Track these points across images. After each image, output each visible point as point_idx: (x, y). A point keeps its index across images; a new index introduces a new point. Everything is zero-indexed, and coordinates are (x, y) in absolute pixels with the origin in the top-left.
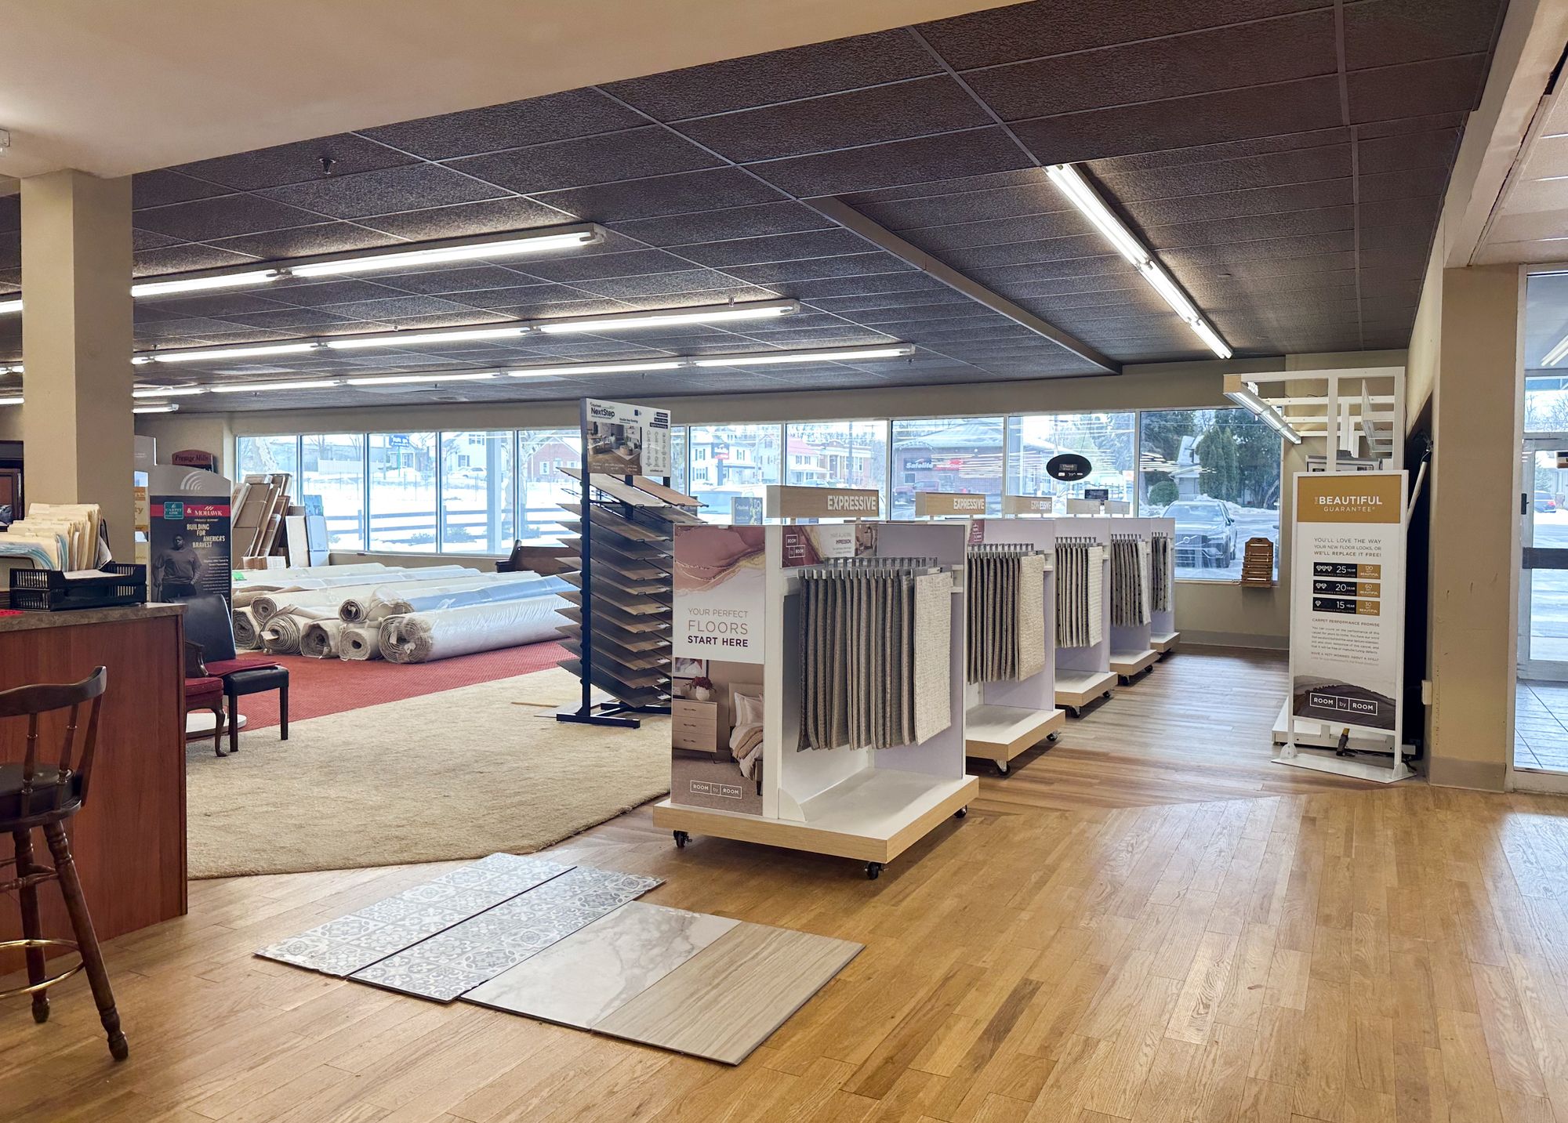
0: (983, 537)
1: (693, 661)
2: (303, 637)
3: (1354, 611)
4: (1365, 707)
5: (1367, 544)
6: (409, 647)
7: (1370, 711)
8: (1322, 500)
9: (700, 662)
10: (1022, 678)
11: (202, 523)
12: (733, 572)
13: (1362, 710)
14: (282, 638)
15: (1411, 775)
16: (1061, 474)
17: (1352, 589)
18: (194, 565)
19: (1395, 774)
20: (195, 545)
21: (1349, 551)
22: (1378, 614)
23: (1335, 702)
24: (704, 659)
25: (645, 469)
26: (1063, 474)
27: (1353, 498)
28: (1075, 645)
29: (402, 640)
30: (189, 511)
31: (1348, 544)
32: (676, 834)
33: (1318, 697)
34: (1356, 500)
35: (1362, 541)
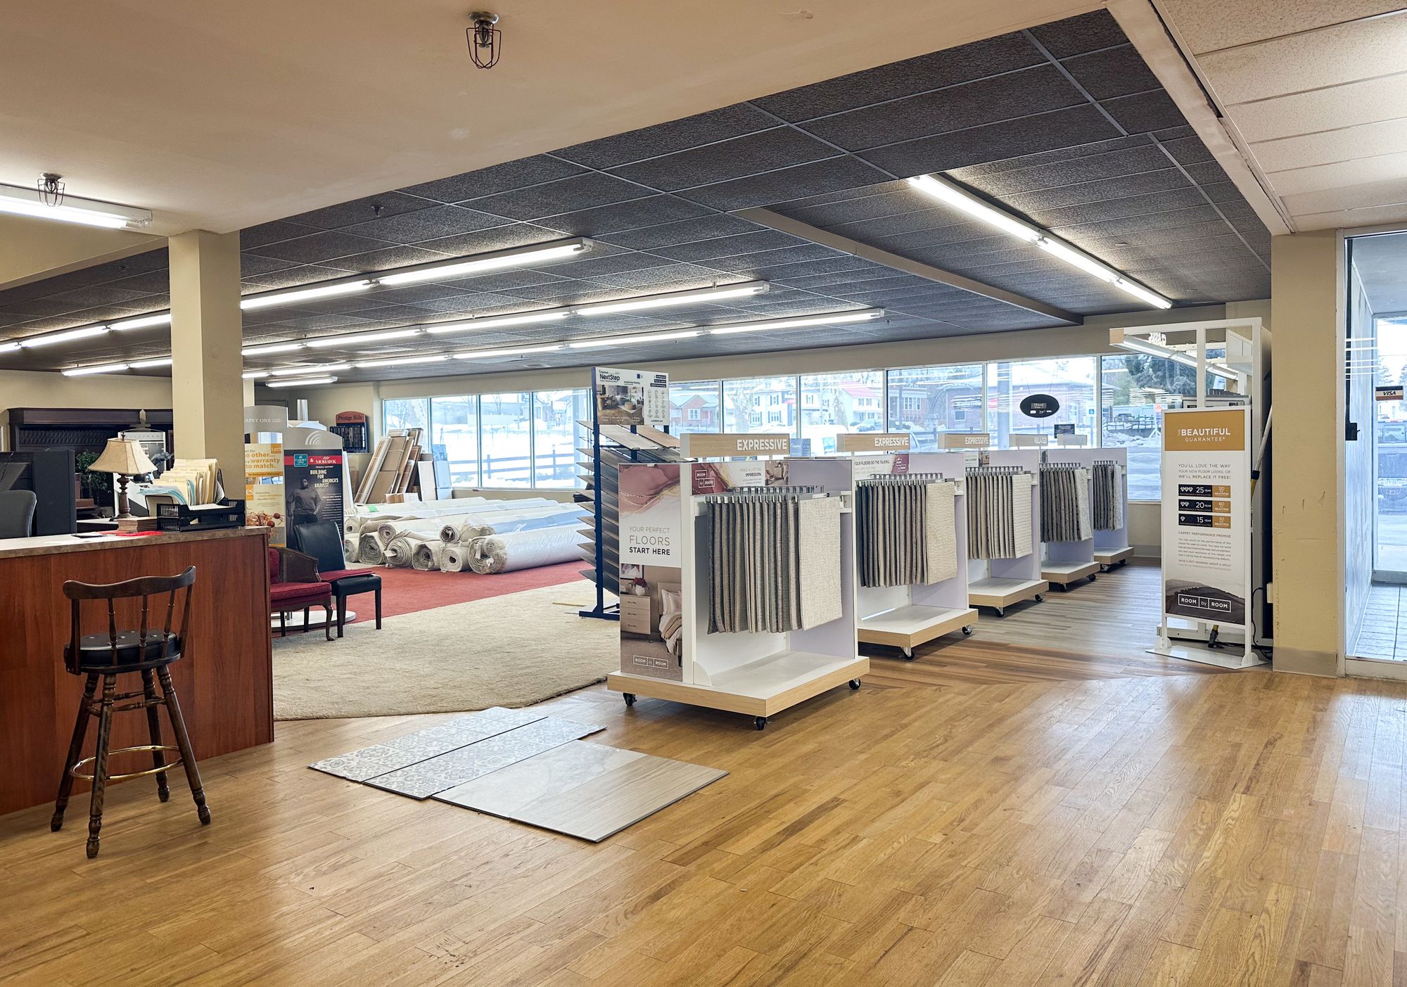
0: (908, 468)
1: (633, 566)
2: (414, 555)
3: (1210, 525)
4: (1221, 605)
5: (1219, 469)
6: (490, 561)
7: (1225, 609)
8: (1184, 433)
9: (638, 566)
10: (931, 582)
11: (321, 469)
12: (659, 498)
13: (1219, 608)
14: (399, 555)
15: (1261, 663)
16: (1032, 412)
17: (1209, 506)
18: (316, 500)
19: (1249, 659)
20: (316, 485)
21: (1205, 474)
22: (1229, 527)
23: (1197, 601)
24: (641, 564)
25: (647, 421)
26: (1034, 412)
27: (1208, 430)
28: (1002, 557)
29: (484, 556)
30: (312, 460)
31: (1204, 469)
32: (625, 695)
33: (1185, 597)
34: (1210, 431)
35: (1216, 466)
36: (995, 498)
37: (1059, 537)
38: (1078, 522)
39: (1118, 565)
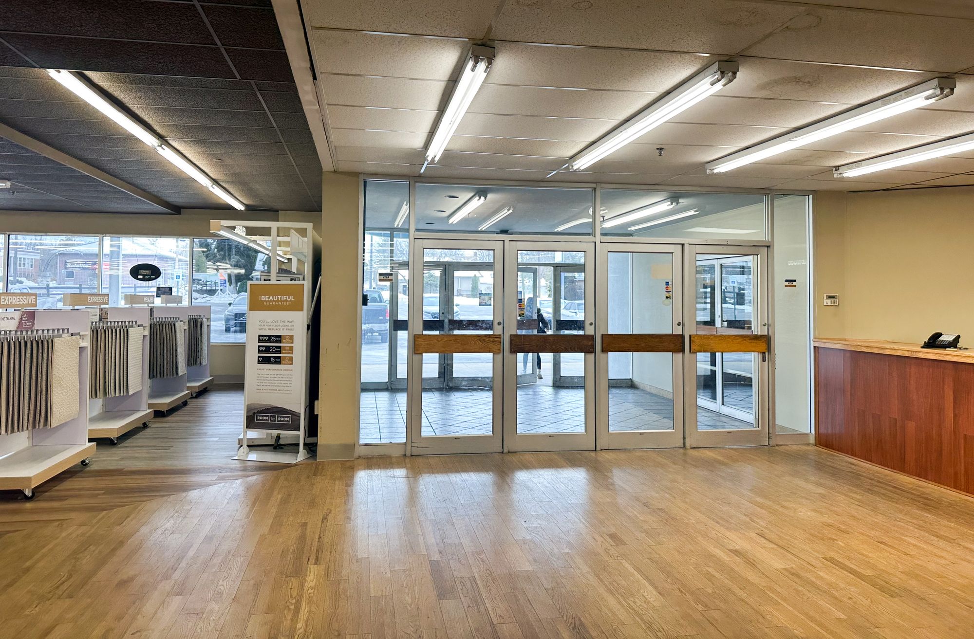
0: (33, 324)
3: (279, 363)
4: (285, 419)
5: (287, 324)
7: (287, 421)
8: (263, 297)
10: (54, 425)
13: (283, 421)
15: (309, 455)
16: (139, 277)
17: (279, 350)
19: (302, 455)
21: (277, 328)
22: (292, 364)
23: (269, 418)
26: (141, 277)
27: (279, 297)
28: (118, 395)
31: (275, 324)
33: (260, 416)
34: (281, 298)
35: (284, 322)
36: (113, 347)
37: (162, 375)
38: (176, 362)
39: (203, 392)
